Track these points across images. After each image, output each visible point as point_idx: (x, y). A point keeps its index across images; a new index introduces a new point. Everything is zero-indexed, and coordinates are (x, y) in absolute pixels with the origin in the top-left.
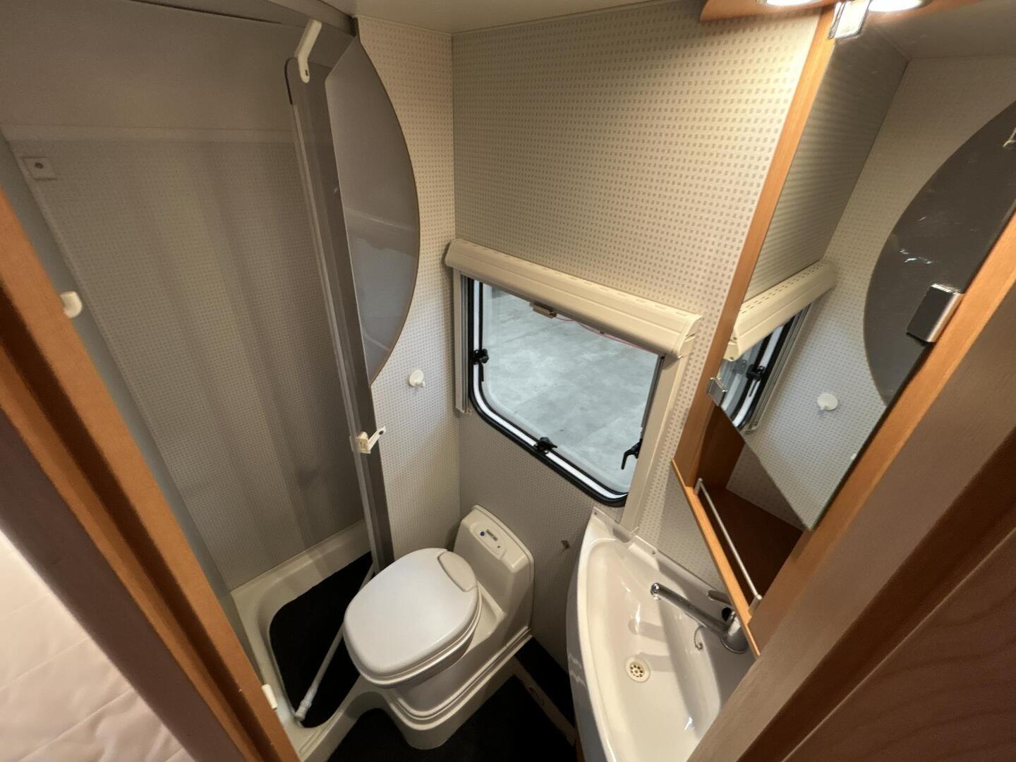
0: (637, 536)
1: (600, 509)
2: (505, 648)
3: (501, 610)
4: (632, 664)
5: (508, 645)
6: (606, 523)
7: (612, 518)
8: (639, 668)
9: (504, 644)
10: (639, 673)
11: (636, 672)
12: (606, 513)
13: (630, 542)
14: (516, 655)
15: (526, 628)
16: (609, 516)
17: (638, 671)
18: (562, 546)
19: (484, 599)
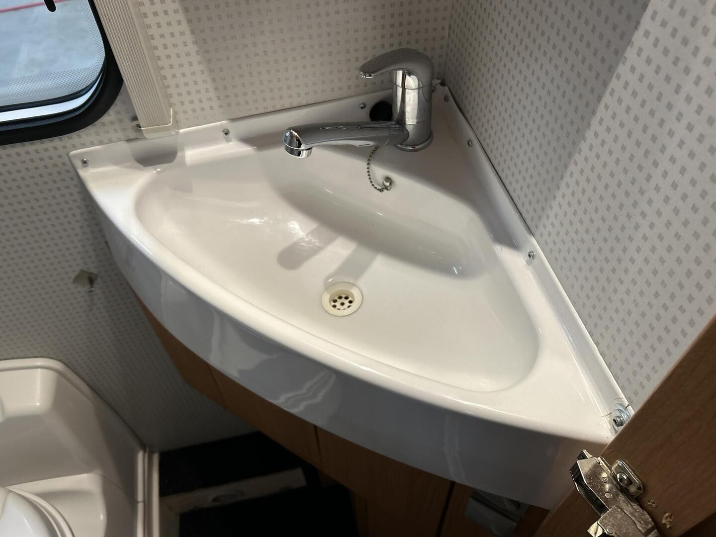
0: (181, 131)
1: (83, 145)
2: (140, 507)
3: (84, 476)
4: (330, 302)
5: (140, 497)
6: (116, 162)
7: (119, 140)
8: (340, 298)
9: (133, 502)
10: (346, 302)
11: (343, 304)
12: (101, 143)
13: (179, 154)
14: (162, 493)
15: (141, 457)
16: (111, 141)
17: (343, 300)
18: (82, 290)
19: (45, 496)
